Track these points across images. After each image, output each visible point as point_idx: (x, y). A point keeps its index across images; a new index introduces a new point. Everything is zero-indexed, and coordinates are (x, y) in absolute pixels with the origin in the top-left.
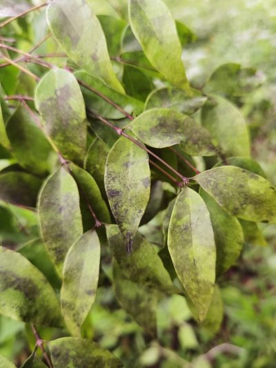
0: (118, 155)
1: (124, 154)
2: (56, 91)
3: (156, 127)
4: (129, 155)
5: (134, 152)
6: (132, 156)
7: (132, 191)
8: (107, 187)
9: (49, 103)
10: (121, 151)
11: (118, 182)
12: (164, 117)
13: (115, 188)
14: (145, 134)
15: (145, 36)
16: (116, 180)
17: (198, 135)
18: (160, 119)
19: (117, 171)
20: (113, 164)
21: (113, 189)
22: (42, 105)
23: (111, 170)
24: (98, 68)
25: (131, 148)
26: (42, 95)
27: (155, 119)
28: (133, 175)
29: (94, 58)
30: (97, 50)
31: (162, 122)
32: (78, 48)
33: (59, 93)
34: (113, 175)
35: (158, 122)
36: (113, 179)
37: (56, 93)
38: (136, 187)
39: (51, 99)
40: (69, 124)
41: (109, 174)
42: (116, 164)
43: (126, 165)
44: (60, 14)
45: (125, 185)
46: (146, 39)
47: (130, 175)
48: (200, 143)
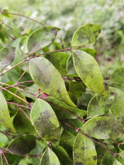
0: (79, 144)
1: (81, 143)
2: (41, 114)
3: (96, 127)
4: (83, 143)
5: (86, 141)
6: (85, 144)
7: (87, 162)
8: (75, 162)
9: (39, 121)
10: (80, 141)
11: (80, 159)
12: (99, 121)
13: (79, 161)
14: (91, 132)
15: (84, 75)
16: (79, 157)
17: (116, 126)
18: (97, 122)
19: (79, 153)
20: (76, 149)
21: (78, 162)
22: (35, 123)
23: (76, 152)
24: (61, 96)
25: (84, 139)
26: (34, 117)
27: (95, 123)
28: (87, 154)
29: (59, 92)
30: (60, 88)
31: (98, 123)
32: (49, 87)
33: (43, 115)
34: (77, 155)
35: (97, 124)
36: (78, 157)
37: (41, 115)
38: (90, 160)
39: (39, 119)
40: (51, 129)
41: (75, 155)
42: (78, 149)
43: (83, 149)
44: (37, 70)
45: (83, 159)
46: (84, 76)
47: (86, 154)
48: (118, 130)
